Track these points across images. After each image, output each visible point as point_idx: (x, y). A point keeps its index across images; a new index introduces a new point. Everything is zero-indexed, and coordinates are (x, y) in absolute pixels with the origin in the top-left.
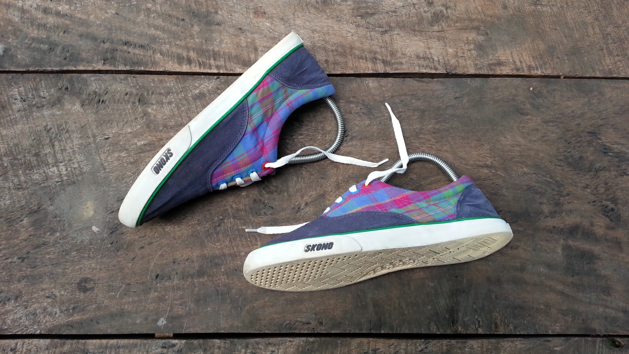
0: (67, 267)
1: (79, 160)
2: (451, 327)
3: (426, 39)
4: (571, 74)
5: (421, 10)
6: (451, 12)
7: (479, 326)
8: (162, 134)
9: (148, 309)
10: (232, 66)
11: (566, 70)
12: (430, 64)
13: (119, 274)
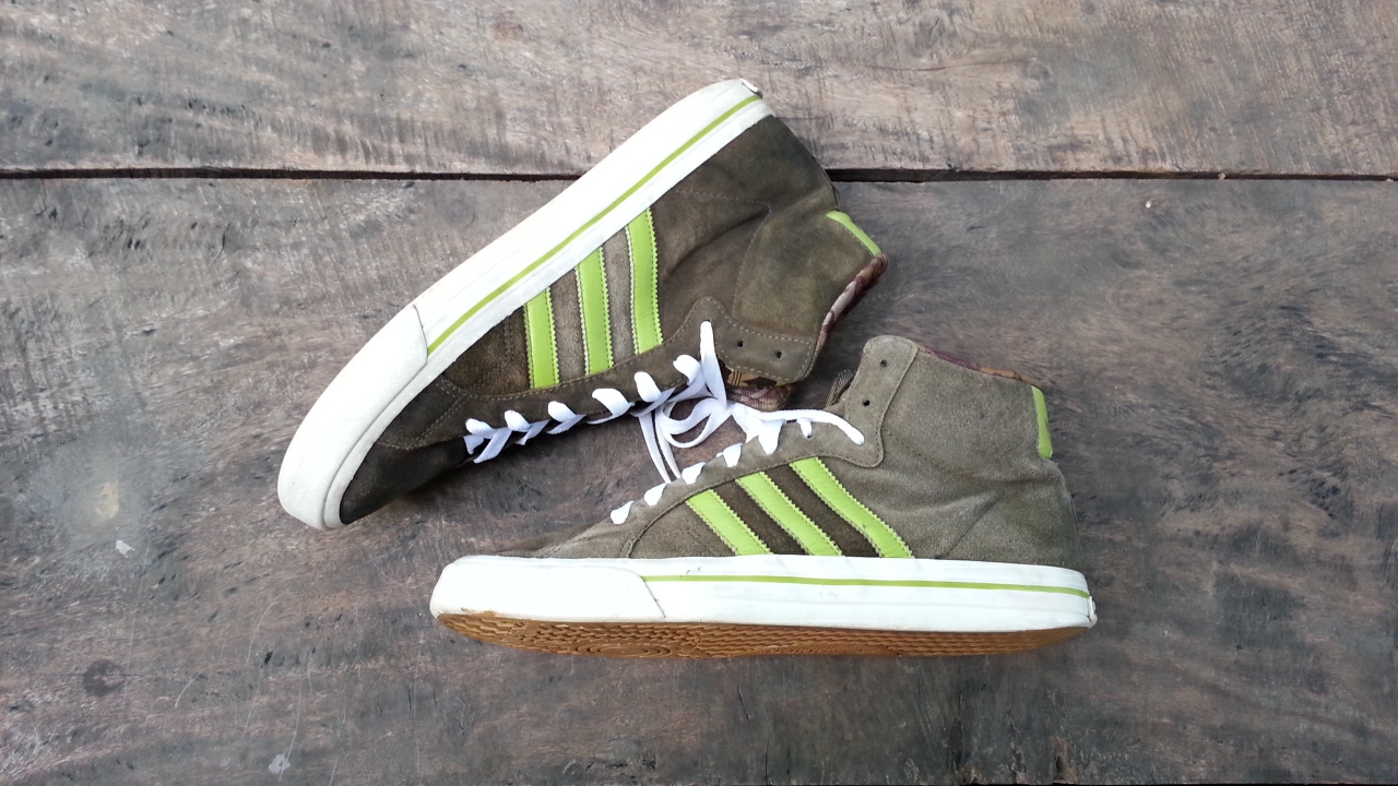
0: (60, 638)
1: (83, 385)
2: (952, 769)
3: (902, 88)
4: (1243, 168)
5: (890, 18)
6: (960, 22)
7: (1019, 767)
8: (278, 320)
9: (248, 734)
10: (443, 156)
11: (1231, 157)
12: (910, 148)
13: (180, 653)
